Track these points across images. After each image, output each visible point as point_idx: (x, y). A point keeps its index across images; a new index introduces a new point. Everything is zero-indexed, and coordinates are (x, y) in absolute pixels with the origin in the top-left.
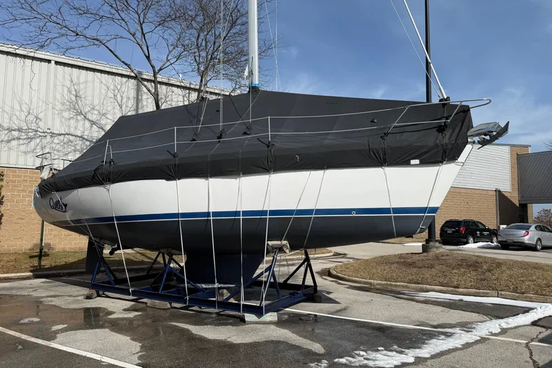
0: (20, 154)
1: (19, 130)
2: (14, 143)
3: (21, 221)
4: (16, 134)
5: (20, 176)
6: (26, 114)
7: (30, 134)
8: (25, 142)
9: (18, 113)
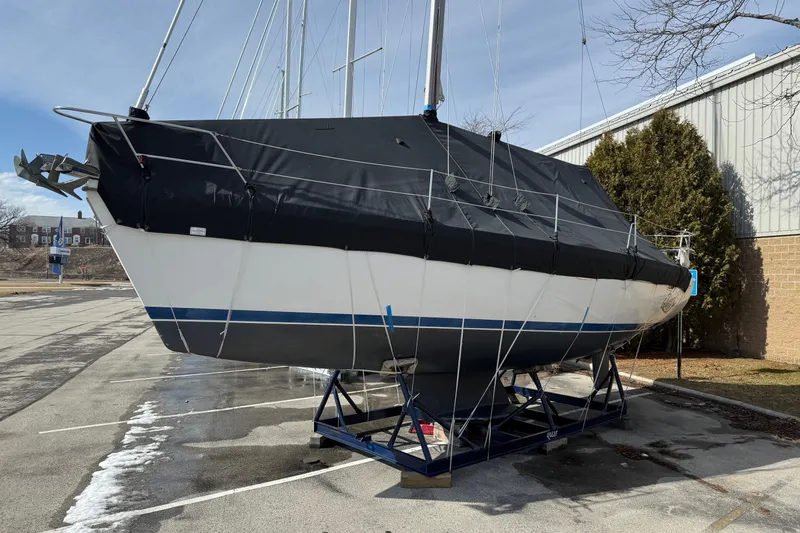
0: (782, 213)
1: (781, 178)
2: (776, 198)
3: (790, 317)
4: (776, 184)
5: (785, 248)
6: (788, 150)
7: (794, 180)
8: (788, 193)
9: (778, 153)
